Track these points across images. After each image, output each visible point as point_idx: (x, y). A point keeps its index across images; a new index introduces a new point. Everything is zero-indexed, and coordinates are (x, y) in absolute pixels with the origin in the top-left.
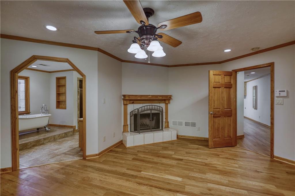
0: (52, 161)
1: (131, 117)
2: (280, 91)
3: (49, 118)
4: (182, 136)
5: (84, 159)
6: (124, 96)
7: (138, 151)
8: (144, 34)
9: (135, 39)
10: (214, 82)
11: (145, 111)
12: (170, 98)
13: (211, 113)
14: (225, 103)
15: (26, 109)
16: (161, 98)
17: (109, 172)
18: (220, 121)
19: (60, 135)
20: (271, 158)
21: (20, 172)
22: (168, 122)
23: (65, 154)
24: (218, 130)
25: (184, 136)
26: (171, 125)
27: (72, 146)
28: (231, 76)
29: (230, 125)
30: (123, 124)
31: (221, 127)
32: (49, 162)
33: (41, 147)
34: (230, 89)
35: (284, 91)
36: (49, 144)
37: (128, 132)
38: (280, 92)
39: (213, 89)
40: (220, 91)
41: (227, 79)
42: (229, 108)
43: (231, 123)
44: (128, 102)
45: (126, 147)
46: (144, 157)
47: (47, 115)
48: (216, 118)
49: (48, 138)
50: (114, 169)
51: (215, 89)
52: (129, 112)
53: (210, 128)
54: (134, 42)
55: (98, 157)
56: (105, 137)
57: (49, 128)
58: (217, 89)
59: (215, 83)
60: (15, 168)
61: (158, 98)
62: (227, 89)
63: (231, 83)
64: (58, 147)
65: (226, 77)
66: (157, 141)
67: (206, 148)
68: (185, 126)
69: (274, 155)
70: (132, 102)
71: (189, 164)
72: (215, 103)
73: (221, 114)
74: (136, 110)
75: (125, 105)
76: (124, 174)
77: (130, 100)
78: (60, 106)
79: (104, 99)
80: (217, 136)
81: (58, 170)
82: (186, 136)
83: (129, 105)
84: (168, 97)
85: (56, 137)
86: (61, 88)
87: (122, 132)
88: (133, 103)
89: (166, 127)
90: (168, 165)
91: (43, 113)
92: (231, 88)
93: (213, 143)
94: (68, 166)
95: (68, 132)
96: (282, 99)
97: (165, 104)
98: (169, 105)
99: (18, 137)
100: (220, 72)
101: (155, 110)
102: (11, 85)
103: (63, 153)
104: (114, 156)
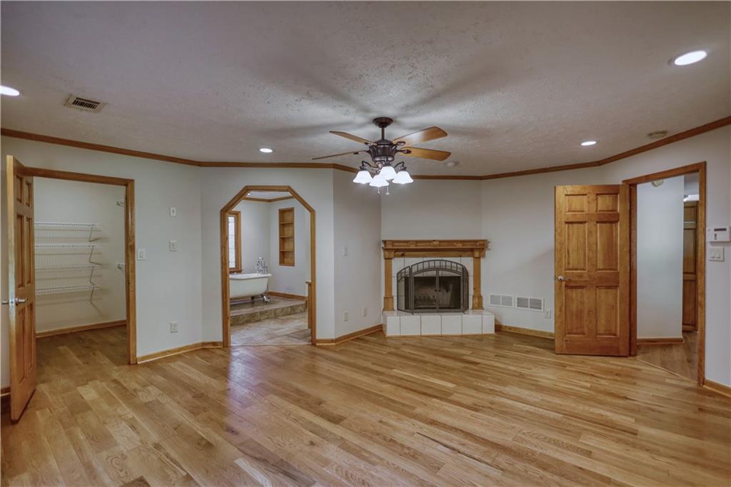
0: (270, 342)
1: (398, 281)
2: (716, 230)
3: (269, 280)
4: (510, 328)
5: (314, 344)
6: (385, 242)
7: (404, 344)
8: (378, 156)
9: (363, 165)
10: (569, 211)
11: (424, 270)
12: (483, 245)
13: (560, 277)
14: (600, 256)
15: (236, 265)
16: (460, 246)
17: (343, 363)
18: (584, 298)
19: (283, 309)
20: (699, 384)
21: (232, 350)
22: (480, 297)
23: (288, 335)
24: (579, 314)
25: (515, 328)
26: (486, 302)
27: (300, 326)
28: (617, 194)
29: (614, 307)
30: (383, 295)
31: (586, 312)
32: (266, 343)
33: (257, 324)
34: (614, 225)
35: (725, 230)
36: (267, 321)
37: (393, 310)
38: (716, 232)
39: (567, 225)
40: (584, 231)
41: (604, 203)
42: (611, 269)
43: (616, 303)
44: (392, 254)
45: (385, 335)
46: (410, 353)
47: (266, 275)
48: (574, 290)
49: (266, 312)
50: (352, 361)
51: (570, 225)
52: (394, 274)
53: (558, 310)
54: (362, 169)
55: (334, 344)
56: (346, 314)
57: (269, 298)
58: (575, 225)
59: (570, 213)
60: (225, 344)
61: (453, 245)
62: (604, 225)
63: (616, 210)
64: (280, 326)
65: (600, 198)
66: (447, 331)
67: (548, 353)
68: (518, 306)
69: (704, 378)
70: (401, 253)
71: (486, 370)
72: (571, 255)
73: (585, 281)
74: (408, 270)
75: (388, 259)
76: (364, 369)
77: (397, 250)
78: (286, 260)
79: (346, 250)
80: (577, 328)
81: (277, 353)
82: (519, 329)
83: (396, 259)
84: (478, 244)
85: (278, 312)
86: (286, 229)
87: (382, 309)
88: (403, 255)
89: (476, 306)
90: (444, 367)
91: (260, 271)
92: (616, 222)
93: (567, 344)
94: (289, 350)
95: (297, 306)
96: (720, 248)
97: (472, 258)
98: (482, 260)
99: (229, 307)
100: (585, 188)
101: (445, 269)
102: (221, 229)
103: (286, 335)
104: (359, 345)
